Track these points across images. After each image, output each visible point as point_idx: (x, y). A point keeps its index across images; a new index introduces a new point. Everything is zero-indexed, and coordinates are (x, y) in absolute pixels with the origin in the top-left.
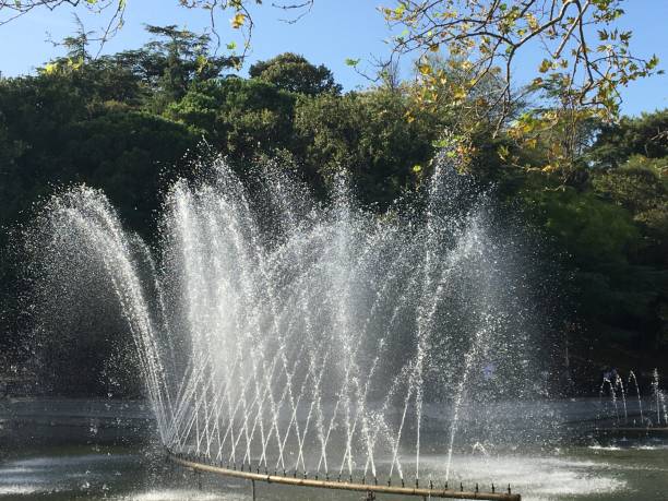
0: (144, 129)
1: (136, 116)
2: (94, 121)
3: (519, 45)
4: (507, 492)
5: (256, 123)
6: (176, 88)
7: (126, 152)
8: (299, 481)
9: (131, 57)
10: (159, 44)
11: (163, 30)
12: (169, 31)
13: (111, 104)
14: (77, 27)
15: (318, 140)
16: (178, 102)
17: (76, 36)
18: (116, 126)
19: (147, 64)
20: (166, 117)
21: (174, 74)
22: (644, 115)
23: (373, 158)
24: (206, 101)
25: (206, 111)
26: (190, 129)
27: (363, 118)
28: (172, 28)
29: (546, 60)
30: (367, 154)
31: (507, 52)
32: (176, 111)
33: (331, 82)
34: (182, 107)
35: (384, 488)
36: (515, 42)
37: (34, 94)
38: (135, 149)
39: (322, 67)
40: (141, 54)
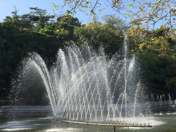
0: (35, 36)
1: (33, 32)
2: (22, 34)
3: (156, 22)
4: (148, 125)
5: (64, 34)
6: (42, 25)
7: (31, 42)
8: (96, 124)
9: (26, 16)
10: (33, 12)
11: (34, 9)
12: (35, 9)
13: (25, 29)
14: (15, 9)
15: (80, 38)
16: (43, 28)
17: (14, 11)
18: (28, 35)
19: (30, 17)
20: (40, 32)
21: (41, 21)
22: (157, 29)
23: (95, 42)
24: (50, 28)
25: (50, 31)
26: (47, 35)
27: (91, 32)
28: (36, 8)
29: (162, 25)
30: (93, 41)
31: (153, 23)
32: (43, 31)
33: (78, 22)
34: (44, 30)
35: (118, 125)
36: (155, 21)
37: (6, 27)
38: (33, 41)
39: (76, 18)
40: (29, 15)
